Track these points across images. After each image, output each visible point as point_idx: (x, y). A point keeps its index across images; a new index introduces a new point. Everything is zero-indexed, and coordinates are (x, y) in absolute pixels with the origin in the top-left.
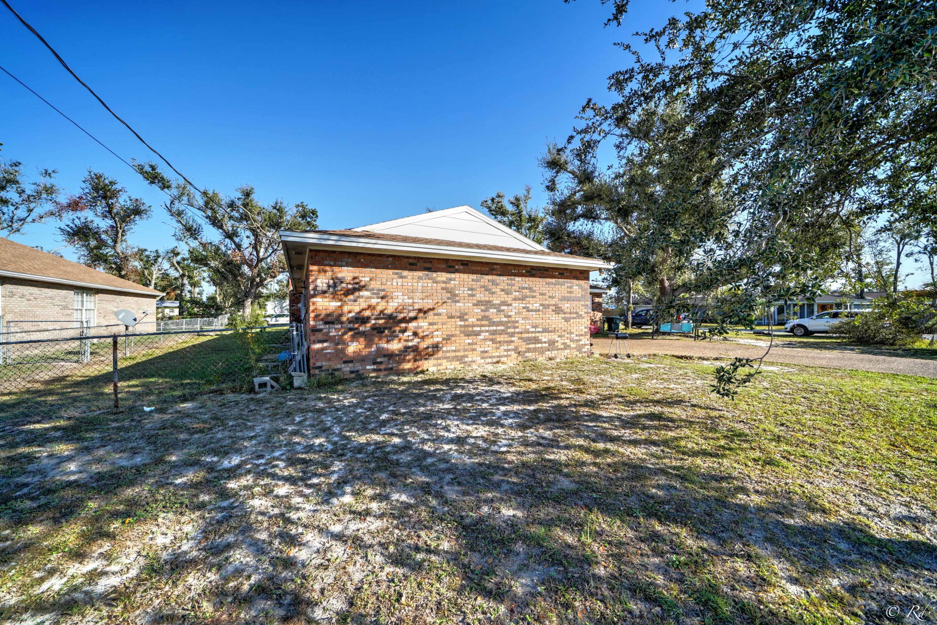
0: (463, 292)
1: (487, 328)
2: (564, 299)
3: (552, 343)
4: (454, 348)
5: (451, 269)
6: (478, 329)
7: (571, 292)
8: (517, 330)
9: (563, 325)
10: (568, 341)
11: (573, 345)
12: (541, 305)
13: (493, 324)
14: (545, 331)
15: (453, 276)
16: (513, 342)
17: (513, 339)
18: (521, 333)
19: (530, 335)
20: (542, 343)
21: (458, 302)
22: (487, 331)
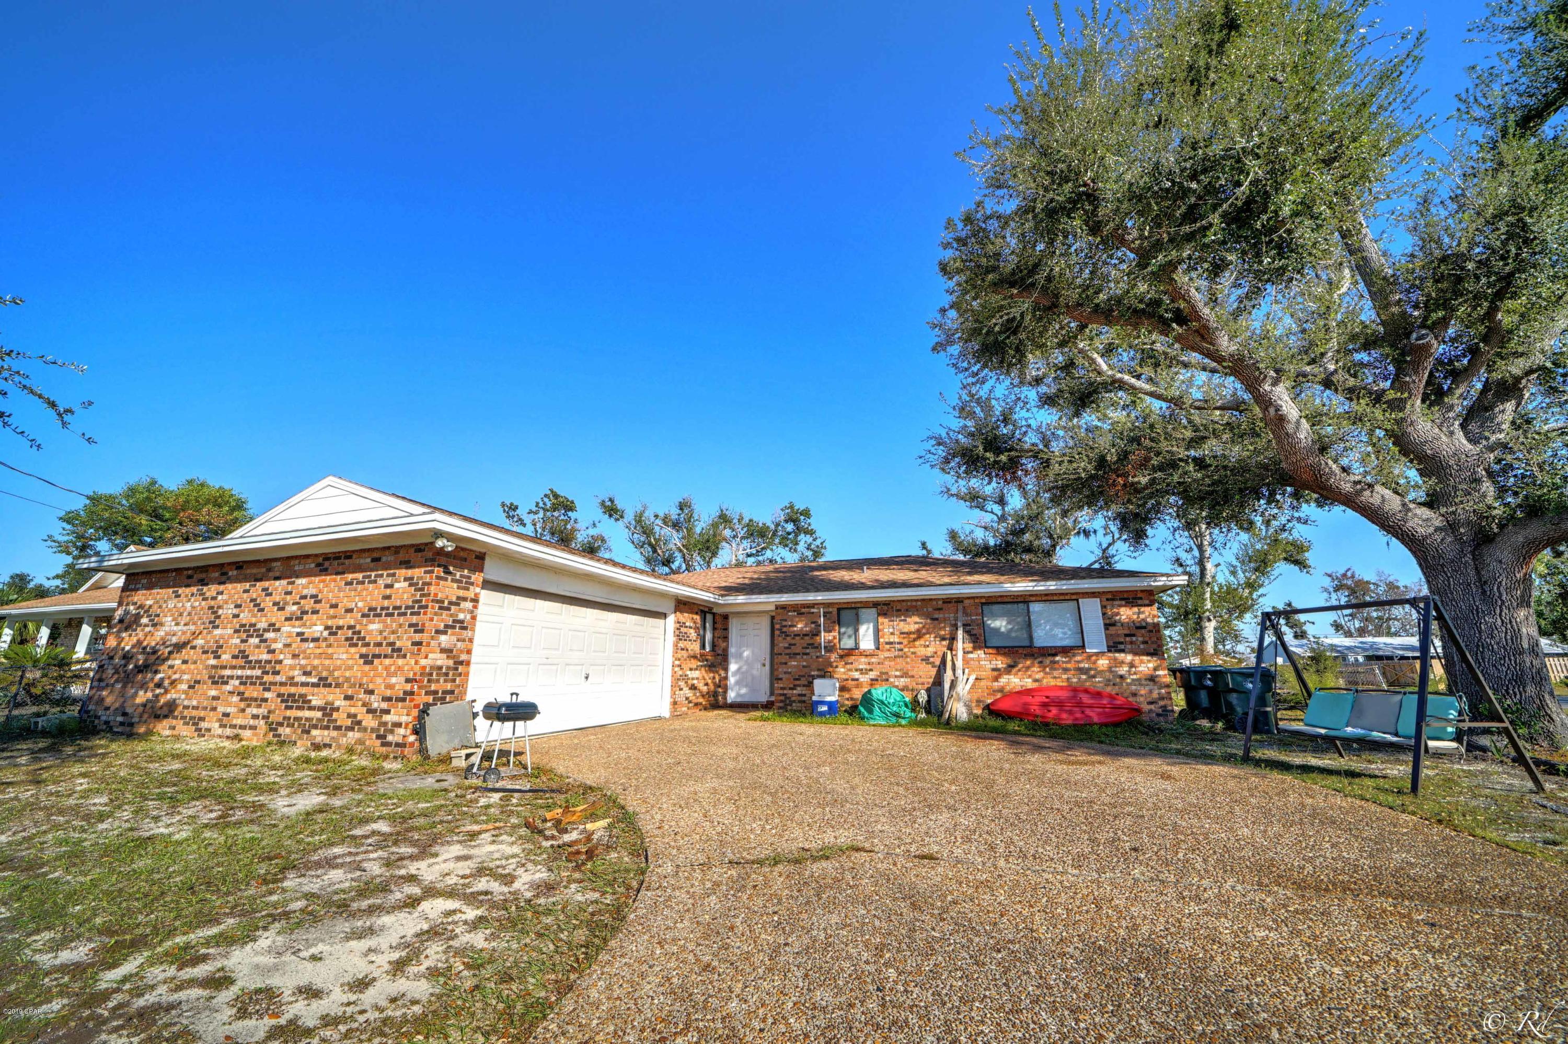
0: (228, 611)
1: (239, 672)
2: (372, 613)
3: (328, 710)
4: (195, 703)
5: (223, 578)
6: (227, 672)
7: (388, 597)
8: (278, 678)
9: (358, 671)
10: (360, 711)
11: (369, 722)
12: (327, 628)
13: (250, 664)
14: (324, 682)
15: (221, 588)
16: (266, 700)
17: (267, 695)
18: (282, 684)
19: (293, 690)
20: (310, 708)
21: (218, 627)
22: (238, 677)
